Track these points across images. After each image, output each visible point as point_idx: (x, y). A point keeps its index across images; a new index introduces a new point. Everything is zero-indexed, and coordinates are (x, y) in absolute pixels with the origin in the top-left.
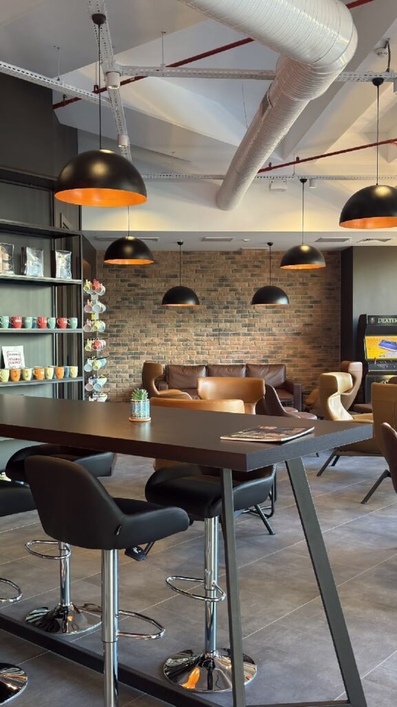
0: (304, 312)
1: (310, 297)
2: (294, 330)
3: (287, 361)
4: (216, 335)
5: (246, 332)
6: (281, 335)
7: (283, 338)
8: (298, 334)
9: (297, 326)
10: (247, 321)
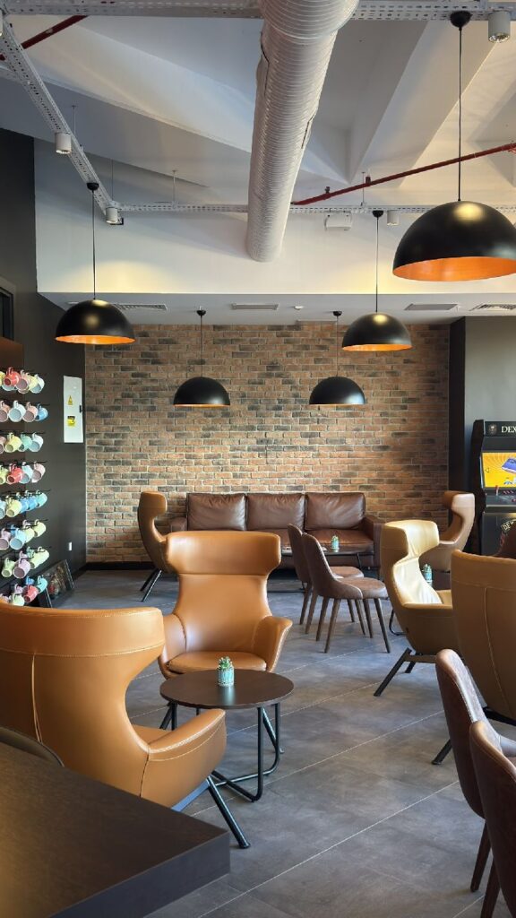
0: (393, 415)
1: (403, 393)
2: (377, 442)
3: (368, 488)
4: (262, 450)
5: (307, 444)
6: (359, 449)
7: (362, 453)
8: (384, 448)
9: (381, 436)
10: (307, 428)
